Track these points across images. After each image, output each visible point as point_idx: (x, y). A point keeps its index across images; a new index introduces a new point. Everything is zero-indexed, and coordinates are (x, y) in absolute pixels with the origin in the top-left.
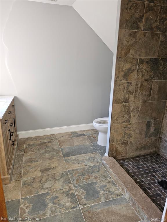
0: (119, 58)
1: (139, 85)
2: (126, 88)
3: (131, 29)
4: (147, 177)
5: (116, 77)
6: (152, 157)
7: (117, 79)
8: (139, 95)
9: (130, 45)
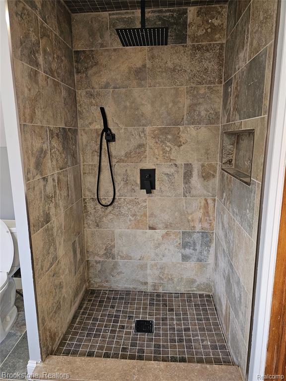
0: (24, 125)
1: (56, 181)
2: (43, 192)
3: (30, 64)
4: (120, 337)
5: (26, 171)
6: (90, 300)
7: (28, 176)
8: (59, 200)
9: (33, 98)
